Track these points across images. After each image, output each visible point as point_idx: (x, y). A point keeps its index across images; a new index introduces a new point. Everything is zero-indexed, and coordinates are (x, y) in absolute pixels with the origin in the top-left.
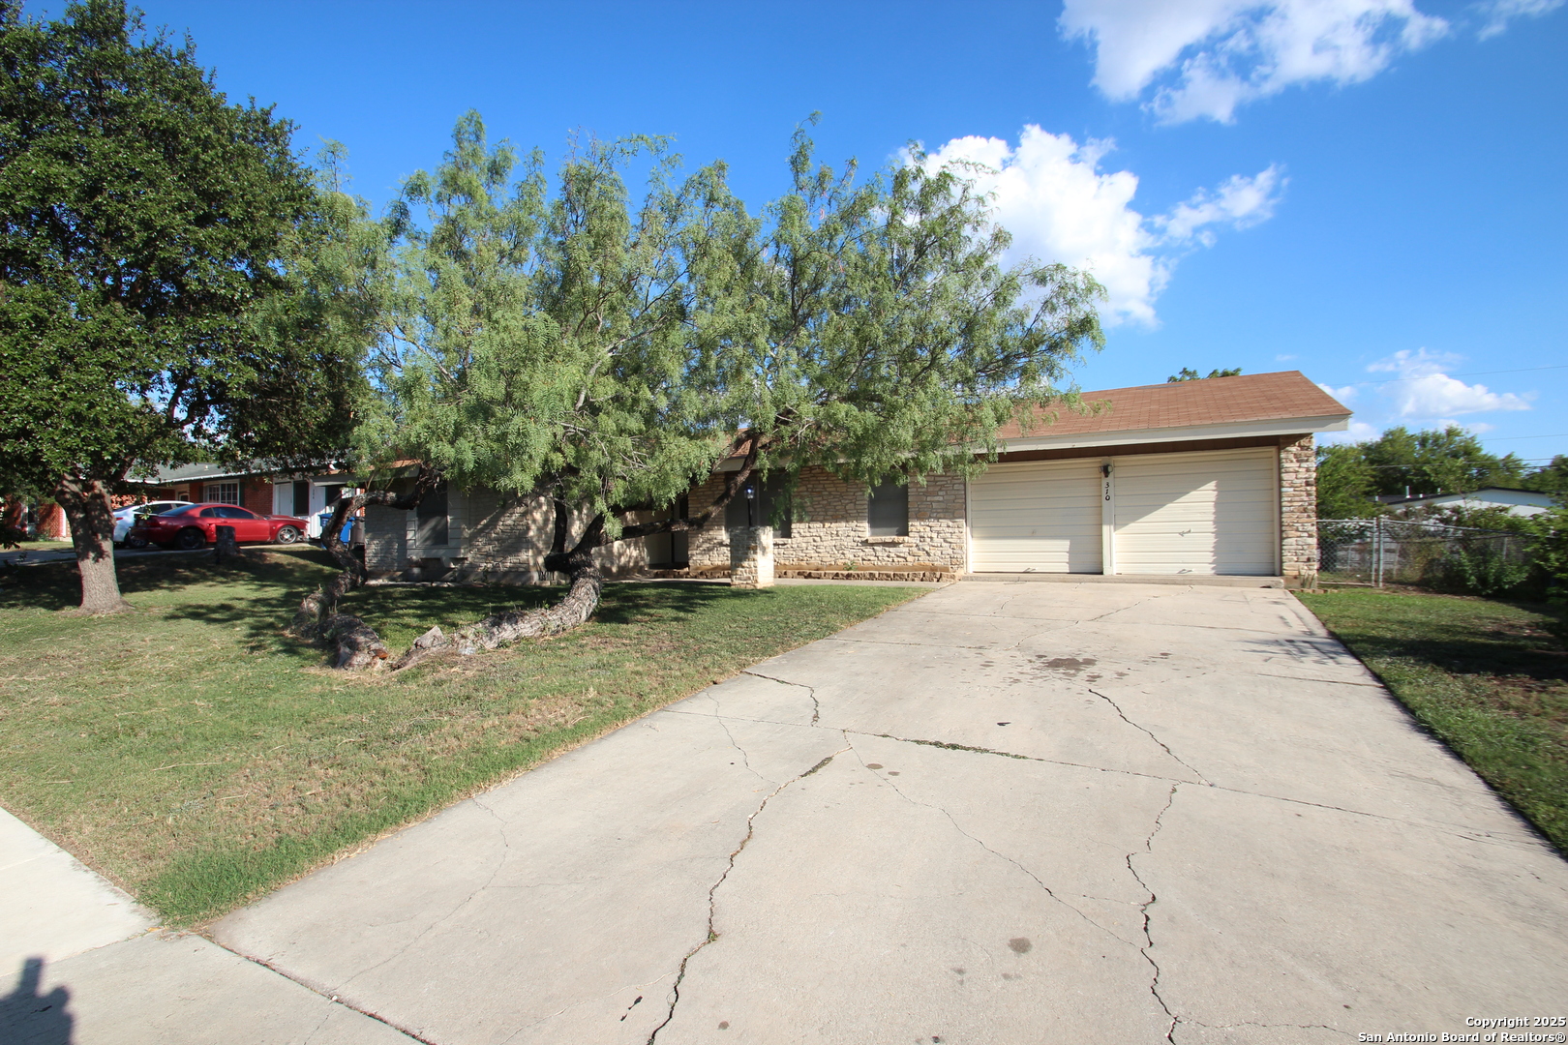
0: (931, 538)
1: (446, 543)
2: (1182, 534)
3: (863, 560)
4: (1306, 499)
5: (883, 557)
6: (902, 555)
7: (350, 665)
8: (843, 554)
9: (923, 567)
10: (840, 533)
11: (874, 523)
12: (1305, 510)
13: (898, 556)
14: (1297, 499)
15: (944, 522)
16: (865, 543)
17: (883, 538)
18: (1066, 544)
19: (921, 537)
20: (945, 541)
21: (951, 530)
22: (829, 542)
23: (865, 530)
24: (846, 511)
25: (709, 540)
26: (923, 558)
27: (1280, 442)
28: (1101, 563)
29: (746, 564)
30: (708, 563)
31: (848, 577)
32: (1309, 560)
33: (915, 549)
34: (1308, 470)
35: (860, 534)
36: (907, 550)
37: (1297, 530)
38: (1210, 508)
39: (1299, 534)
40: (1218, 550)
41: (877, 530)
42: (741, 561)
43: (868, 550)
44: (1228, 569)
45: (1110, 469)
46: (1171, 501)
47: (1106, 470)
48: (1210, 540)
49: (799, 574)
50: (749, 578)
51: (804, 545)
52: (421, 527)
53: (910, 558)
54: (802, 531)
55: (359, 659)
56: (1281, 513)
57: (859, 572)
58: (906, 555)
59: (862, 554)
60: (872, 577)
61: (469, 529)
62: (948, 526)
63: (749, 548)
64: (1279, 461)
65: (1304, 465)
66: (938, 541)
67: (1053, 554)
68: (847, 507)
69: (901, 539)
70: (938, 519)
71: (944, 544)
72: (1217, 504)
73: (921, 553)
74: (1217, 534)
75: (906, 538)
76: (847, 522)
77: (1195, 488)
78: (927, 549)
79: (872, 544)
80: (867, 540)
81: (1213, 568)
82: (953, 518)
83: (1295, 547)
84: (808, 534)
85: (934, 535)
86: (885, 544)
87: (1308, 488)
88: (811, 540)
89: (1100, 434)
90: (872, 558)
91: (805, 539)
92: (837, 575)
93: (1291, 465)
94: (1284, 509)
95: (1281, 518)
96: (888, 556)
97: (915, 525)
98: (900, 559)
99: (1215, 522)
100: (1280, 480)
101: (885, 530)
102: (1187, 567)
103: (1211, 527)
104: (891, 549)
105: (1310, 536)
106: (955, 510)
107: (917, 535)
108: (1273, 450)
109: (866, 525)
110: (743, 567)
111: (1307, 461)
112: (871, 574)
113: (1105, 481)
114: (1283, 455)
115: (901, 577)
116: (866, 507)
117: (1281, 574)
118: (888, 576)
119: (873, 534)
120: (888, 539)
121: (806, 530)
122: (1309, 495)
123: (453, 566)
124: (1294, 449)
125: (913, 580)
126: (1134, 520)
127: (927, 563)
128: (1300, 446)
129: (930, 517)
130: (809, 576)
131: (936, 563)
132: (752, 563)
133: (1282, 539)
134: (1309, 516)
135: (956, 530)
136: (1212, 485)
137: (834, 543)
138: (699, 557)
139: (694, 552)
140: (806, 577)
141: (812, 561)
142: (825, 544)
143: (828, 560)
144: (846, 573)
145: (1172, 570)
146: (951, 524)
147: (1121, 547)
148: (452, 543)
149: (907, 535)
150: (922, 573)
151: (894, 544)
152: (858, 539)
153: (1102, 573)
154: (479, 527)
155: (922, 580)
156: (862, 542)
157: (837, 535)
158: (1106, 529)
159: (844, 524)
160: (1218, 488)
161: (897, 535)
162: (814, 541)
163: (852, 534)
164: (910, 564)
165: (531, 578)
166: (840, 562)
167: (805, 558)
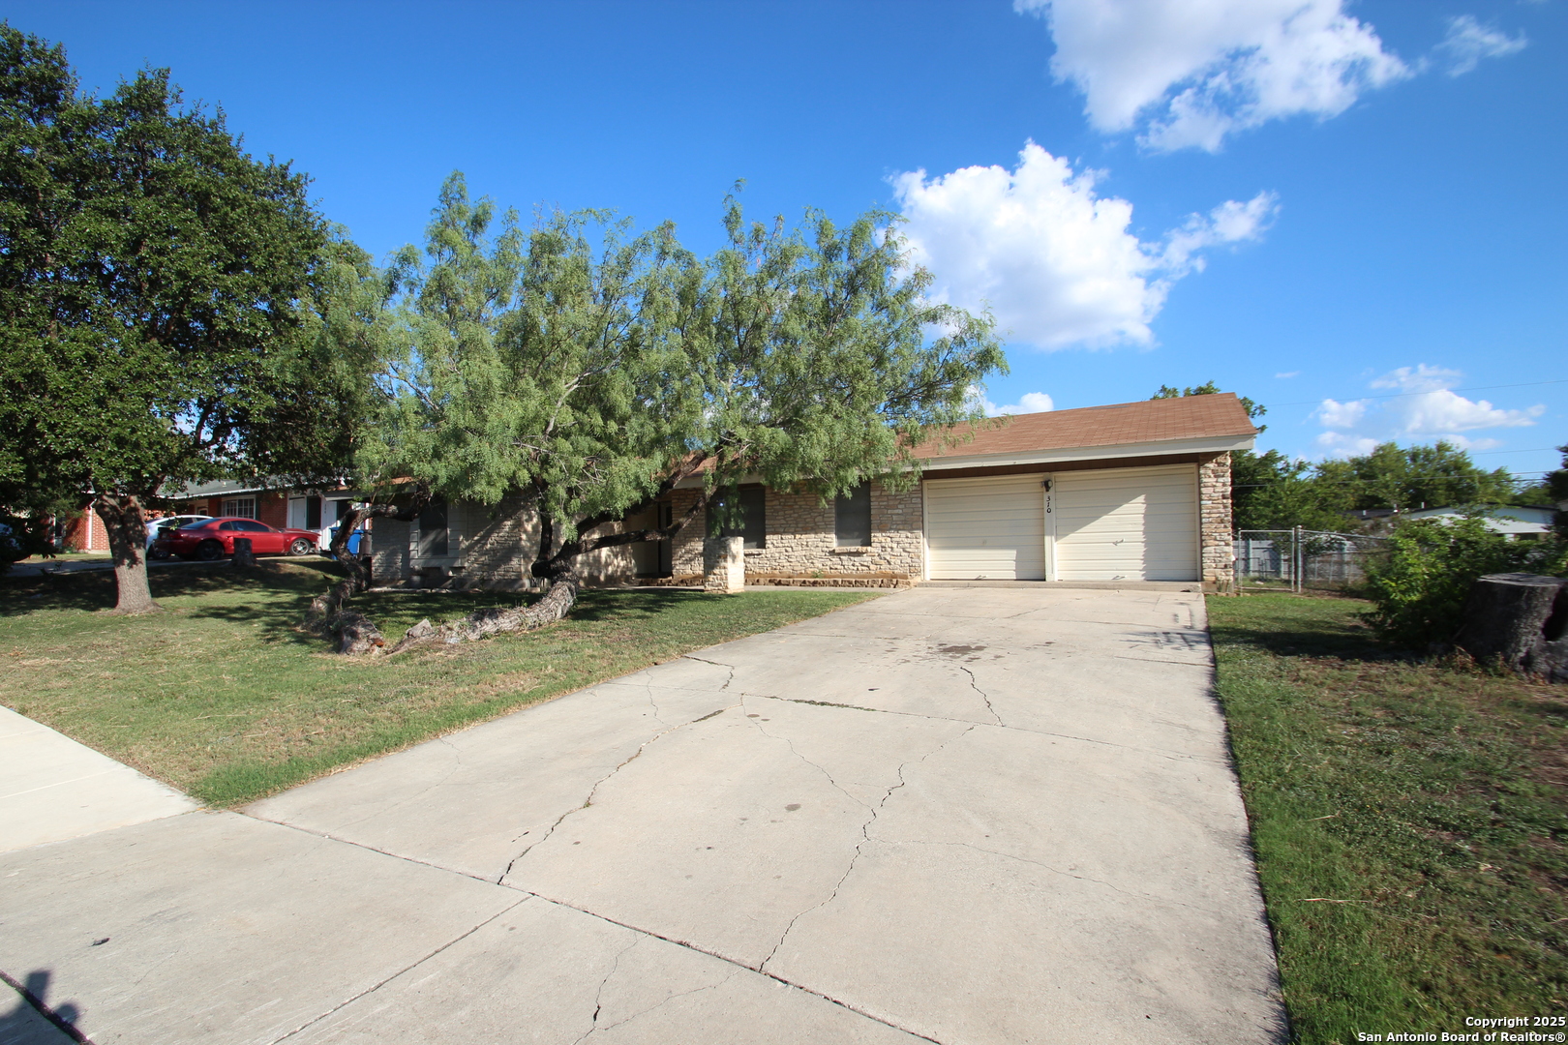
0: (892, 548)
1: (446, 553)
2: (1116, 543)
3: (831, 568)
4: (1222, 510)
5: (849, 566)
6: (865, 564)
7: (351, 650)
8: (812, 563)
9: (884, 575)
10: (810, 543)
11: (841, 534)
12: (1222, 521)
13: (862, 565)
14: (1215, 511)
15: (903, 534)
16: (833, 553)
17: (848, 548)
18: (1012, 554)
19: (882, 547)
20: (904, 551)
21: (909, 540)
22: (799, 552)
23: (832, 541)
24: (815, 523)
25: (687, 552)
26: (885, 567)
27: (1199, 459)
28: (1044, 570)
29: (716, 571)
30: (689, 571)
31: (814, 584)
32: (1226, 566)
33: (877, 559)
34: (1224, 485)
35: (828, 545)
36: (870, 559)
37: (1215, 539)
38: (1140, 519)
39: (1217, 542)
40: (1147, 558)
41: (844, 541)
42: (713, 568)
43: (835, 559)
44: (1156, 576)
45: (1050, 484)
46: (1106, 513)
47: (1046, 485)
48: (1141, 549)
49: (770, 581)
50: (720, 585)
51: (777, 555)
52: (424, 535)
53: (872, 567)
54: (775, 542)
55: (359, 646)
56: (1201, 524)
57: (824, 580)
58: (869, 564)
59: (829, 563)
60: (836, 584)
61: (467, 540)
62: (907, 537)
63: (720, 557)
64: (1199, 475)
65: (1221, 480)
66: (898, 551)
67: (1001, 563)
68: (816, 520)
69: (865, 548)
70: (898, 530)
71: (903, 554)
72: (1146, 516)
73: (882, 562)
74: (1147, 543)
75: (869, 548)
76: (816, 533)
77: (1127, 502)
78: (888, 558)
79: (839, 554)
80: (834, 550)
81: (1143, 575)
82: (911, 530)
83: (1214, 555)
84: (781, 545)
85: (895, 545)
86: (850, 554)
87: (1225, 501)
88: (783, 550)
89: (1037, 452)
90: (839, 567)
91: (778, 550)
92: (804, 582)
93: (1208, 480)
94: (1204, 520)
95: (1201, 528)
96: (853, 565)
97: (877, 537)
98: (864, 568)
99: (1145, 532)
100: (1200, 493)
101: (851, 541)
102: (1120, 573)
103: (1141, 537)
104: (856, 559)
105: (1227, 545)
106: (912, 522)
107: (879, 545)
108: (1194, 466)
109: (834, 536)
110: (715, 574)
111: (1223, 476)
112: (835, 581)
113: (1046, 495)
114: (1202, 471)
115: (862, 584)
116: (833, 519)
117: (1202, 580)
118: (850, 583)
119: (840, 545)
120: (853, 549)
121: (779, 541)
122: (1225, 507)
123: (451, 574)
124: (1211, 465)
125: (872, 587)
126: (1073, 531)
127: (888, 570)
128: (1216, 463)
129: (891, 529)
130: (779, 583)
131: (896, 571)
132: (723, 571)
133: (1202, 547)
134: (1225, 527)
135: (914, 541)
136: (1141, 498)
137: (804, 553)
138: (682, 567)
139: (678, 562)
140: (776, 585)
141: (784, 570)
142: (796, 554)
143: (799, 568)
144: (812, 580)
145: (1107, 576)
146: (909, 535)
147: (1061, 555)
148: (450, 554)
149: (870, 545)
150: (880, 580)
151: (858, 554)
152: (826, 549)
153: (1045, 580)
154: (476, 538)
155: (880, 586)
156: (830, 552)
157: (807, 546)
158: (1047, 539)
159: (813, 536)
160: (1147, 502)
161: (862, 545)
162: (786, 551)
163: (821, 544)
164: (873, 572)
165: (523, 585)
166: (809, 571)
167: (778, 567)
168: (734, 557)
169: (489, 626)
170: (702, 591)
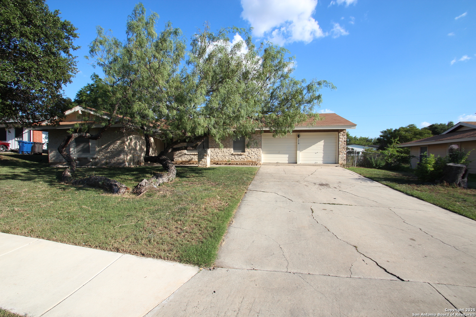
0: (252, 153)
1: (89, 152)
2: (316, 153)
4: (344, 145)
5: (238, 159)
6: (243, 158)
8: (225, 158)
9: (249, 162)
10: (224, 151)
11: (235, 149)
12: (344, 148)
13: (242, 158)
14: (342, 145)
15: (255, 149)
16: (232, 154)
17: (238, 153)
18: (287, 156)
19: (249, 153)
20: (256, 154)
21: (257, 151)
22: (221, 154)
23: (232, 151)
24: (226, 145)
25: (181, 153)
26: (249, 159)
27: (339, 131)
28: (296, 161)
29: (203, 160)
30: (180, 160)
31: (230, 164)
32: (344, 160)
33: (247, 156)
34: (345, 138)
35: (230, 152)
36: (244, 156)
37: (342, 153)
38: (322, 147)
39: (342, 154)
40: (324, 157)
41: (235, 151)
43: (233, 156)
44: (326, 162)
45: (300, 136)
46: (314, 145)
47: (299, 136)
48: (322, 155)
49: (214, 163)
50: (204, 164)
51: (213, 155)
52: (77, 146)
53: (245, 159)
54: (212, 151)
55: (122, 190)
56: (339, 148)
57: (233, 163)
58: (244, 158)
59: (231, 158)
60: (237, 164)
61: (99, 148)
62: (257, 150)
63: (204, 155)
64: (339, 135)
65: (344, 137)
66: (253, 154)
67: (284, 158)
68: (227, 144)
69: (243, 153)
70: (254, 148)
71: (255, 155)
72: (324, 146)
73: (249, 157)
74: (324, 153)
75: (244, 153)
76: (227, 148)
77: (319, 142)
78: (250, 156)
79: (234, 155)
80: (233, 154)
81: (322, 162)
83: (341, 157)
84: (214, 152)
85: (253, 153)
86: (238, 155)
87: (345, 142)
88: (215, 153)
90: (234, 159)
91: (213, 153)
92: (226, 164)
93: (341, 137)
94: (339, 147)
95: (338, 150)
96: (239, 158)
97: (247, 150)
98: (242, 159)
99: (323, 150)
100: (339, 140)
101: (238, 151)
102: (317, 161)
103: (322, 152)
104: (240, 156)
105: (345, 154)
106: (258, 145)
107: (247, 152)
108: (337, 133)
109: (232, 149)
111: (345, 136)
112: (237, 163)
113: (298, 139)
114: (339, 134)
115: (246, 164)
116: (232, 144)
117: (338, 163)
118: (242, 164)
119: (234, 152)
120: (239, 153)
121: (214, 150)
122: (345, 144)
123: (91, 160)
124: (342, 133)
125: (249, 165)
126: (305, 149)
128: (343, 132)
129: (251, 147)
130: (217, 164)
131: (253, 160)
132: (205, 160)
133: (338, 155)
134: (345, 149)
135: (259, 151)
136: (323, 141)
137: (222, 154)
138: (178, 158)
139: (176, 157)
141: (215, 160)
142: (219, 154)
143: (221, 159)
144: (229, 163)
145: (313, 162)
146: (257, 149)
147: (302, 156)
148: (91, 153)
149: (245, 152)
150: (252, 163)
151: (241, 155)
152: (230, 153)
153: (296, 163)
154: (103, 147)
156: (231, 154)
157: (223, 152)
158: (298, 152)
159: (226, 149)
160: (324, 142)
161: (242, 152)
162: (216, 154)
163: (228, 152)
164: (245, 161)
166: (224, 160)
167: (213, 159)
168: (208, 155)
169: (161, 181)
170: (198, 166)
